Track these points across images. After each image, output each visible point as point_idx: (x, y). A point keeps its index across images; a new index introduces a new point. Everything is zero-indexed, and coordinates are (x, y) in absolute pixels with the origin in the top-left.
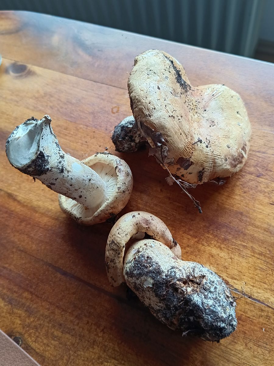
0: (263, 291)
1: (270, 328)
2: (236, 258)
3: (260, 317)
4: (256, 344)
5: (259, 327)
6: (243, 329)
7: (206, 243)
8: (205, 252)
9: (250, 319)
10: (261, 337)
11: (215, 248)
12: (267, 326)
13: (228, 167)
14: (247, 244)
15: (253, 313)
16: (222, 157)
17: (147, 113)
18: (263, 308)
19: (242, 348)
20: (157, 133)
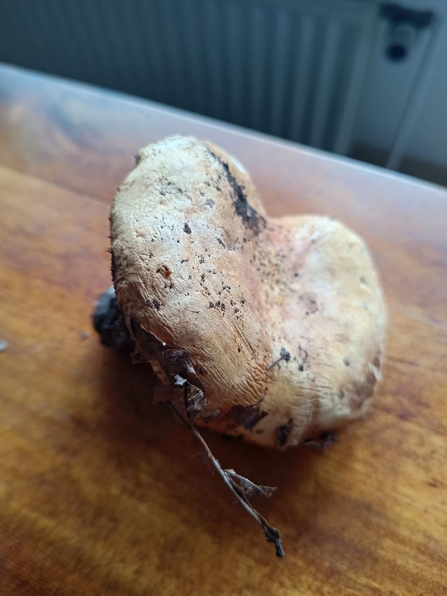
17: (151, 298)
20: (175, 352)
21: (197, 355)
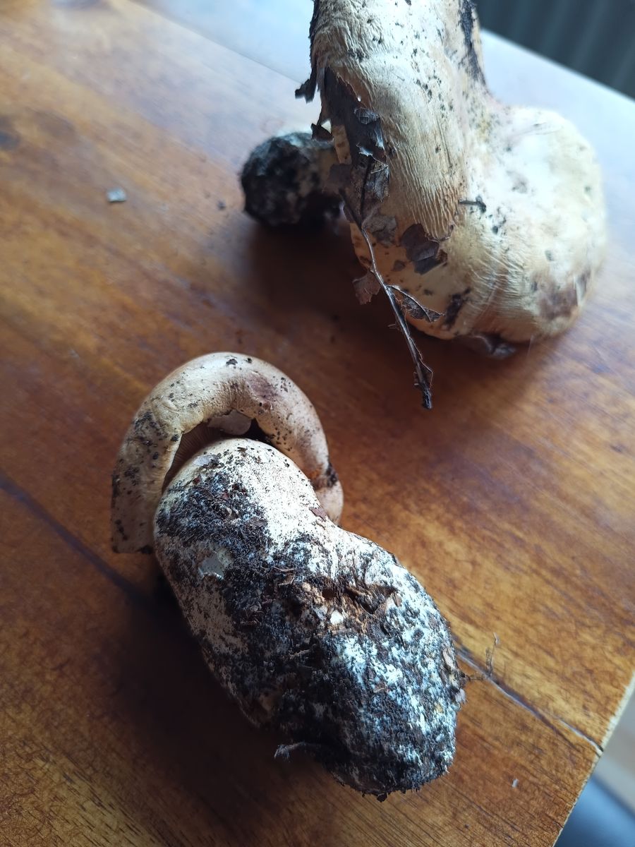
0: (538, 675)
1: (534, 784)
2: (488, 566)
3: (513, 743)
4: (485, 819)
5: (505, 772)
6: (459, 766)
7: (417, 504)
8: (405, 526)
9: (485, 744)
10: (504, 802)
11: (437, 523)
12: (526, 776)
13: (534, 309)
14: (525, 534)
15: (498, 729)
16: (529, 274)
17: (355, 47)
18: (529, 722)
19: (439, 820)
20: (369, 114)
21: (392, 129)
